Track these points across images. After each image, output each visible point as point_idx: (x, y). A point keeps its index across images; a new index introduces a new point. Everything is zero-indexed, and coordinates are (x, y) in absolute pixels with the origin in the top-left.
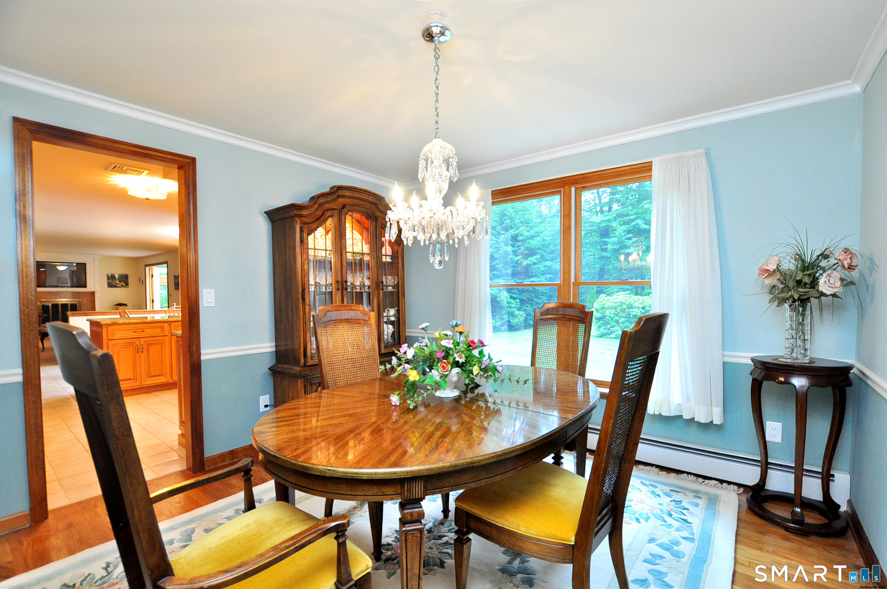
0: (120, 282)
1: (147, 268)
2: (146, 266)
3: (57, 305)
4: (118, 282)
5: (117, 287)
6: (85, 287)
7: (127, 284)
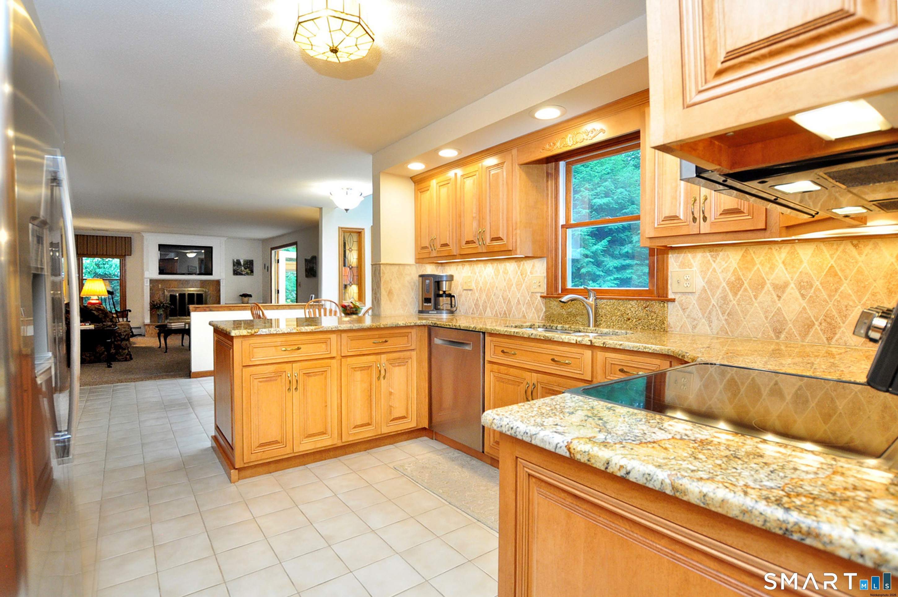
0: (245, 269)
1: (273, 252)
2: (272, 249)
3: (184, 294)
4: (243, 268)
5: (242, 274)
6: (211, 274)
7: (252, 271)
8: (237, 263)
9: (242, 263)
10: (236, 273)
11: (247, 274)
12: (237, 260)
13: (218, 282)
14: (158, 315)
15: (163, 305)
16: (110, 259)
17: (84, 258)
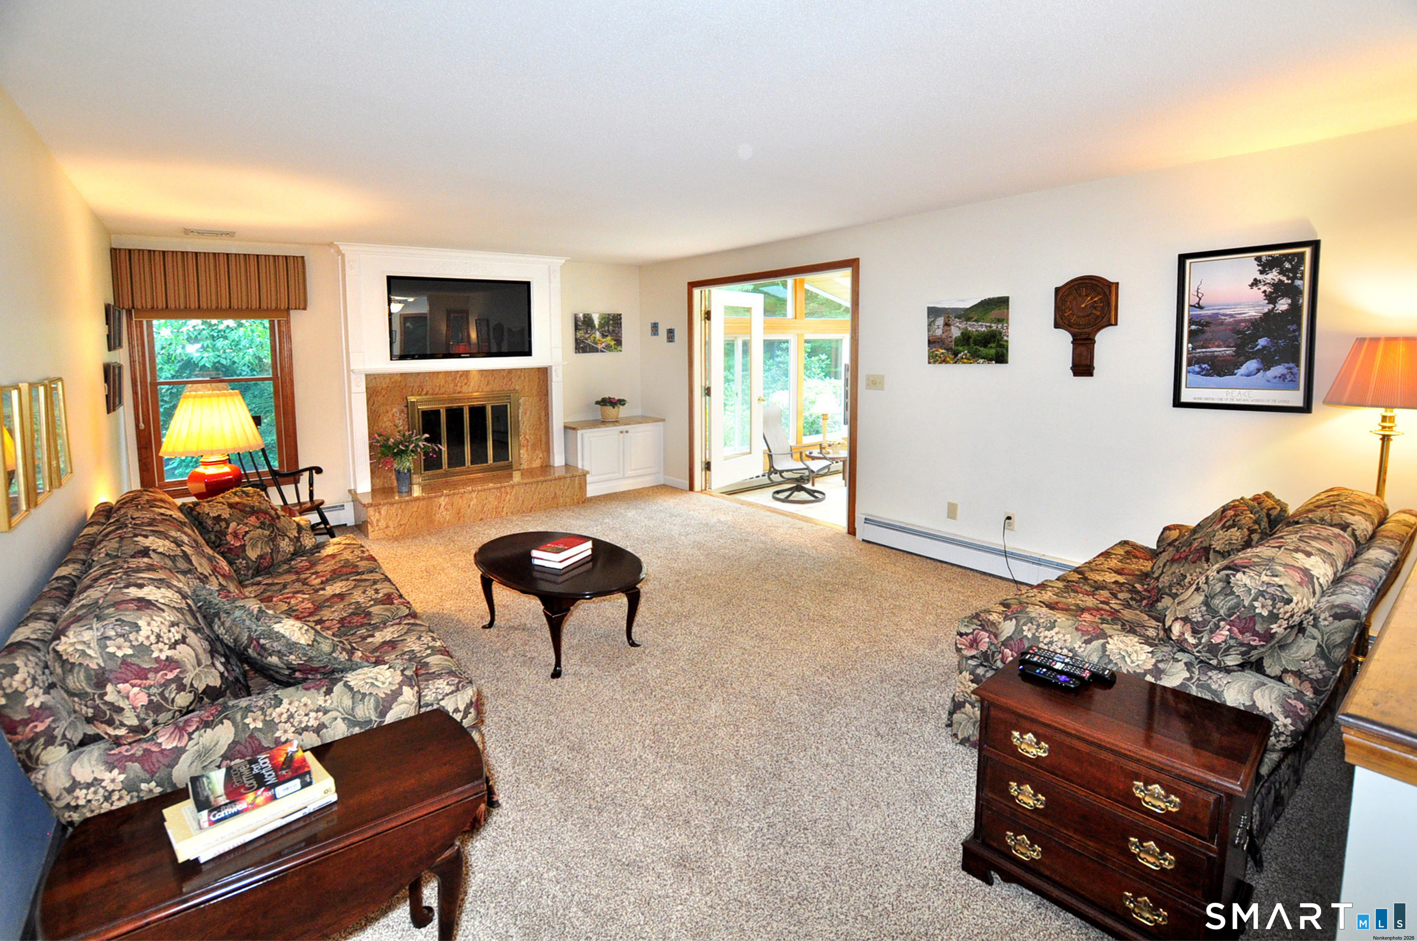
0: (604, 336)
1: (698, 294)
2: (697, 286)
3: (460, 410)
4: (598, 335)
5: (596, 350)
6: (529, 353)
7: (619, 342)
8: (583, 324)
9: (596, 322)
10: (582, 347)
11: (608, 348)
12: (585, 316)
13: (543, 373)
14: (398, 472)
15: (417, 446)
16: (231, 323)
17: (155, 322)
